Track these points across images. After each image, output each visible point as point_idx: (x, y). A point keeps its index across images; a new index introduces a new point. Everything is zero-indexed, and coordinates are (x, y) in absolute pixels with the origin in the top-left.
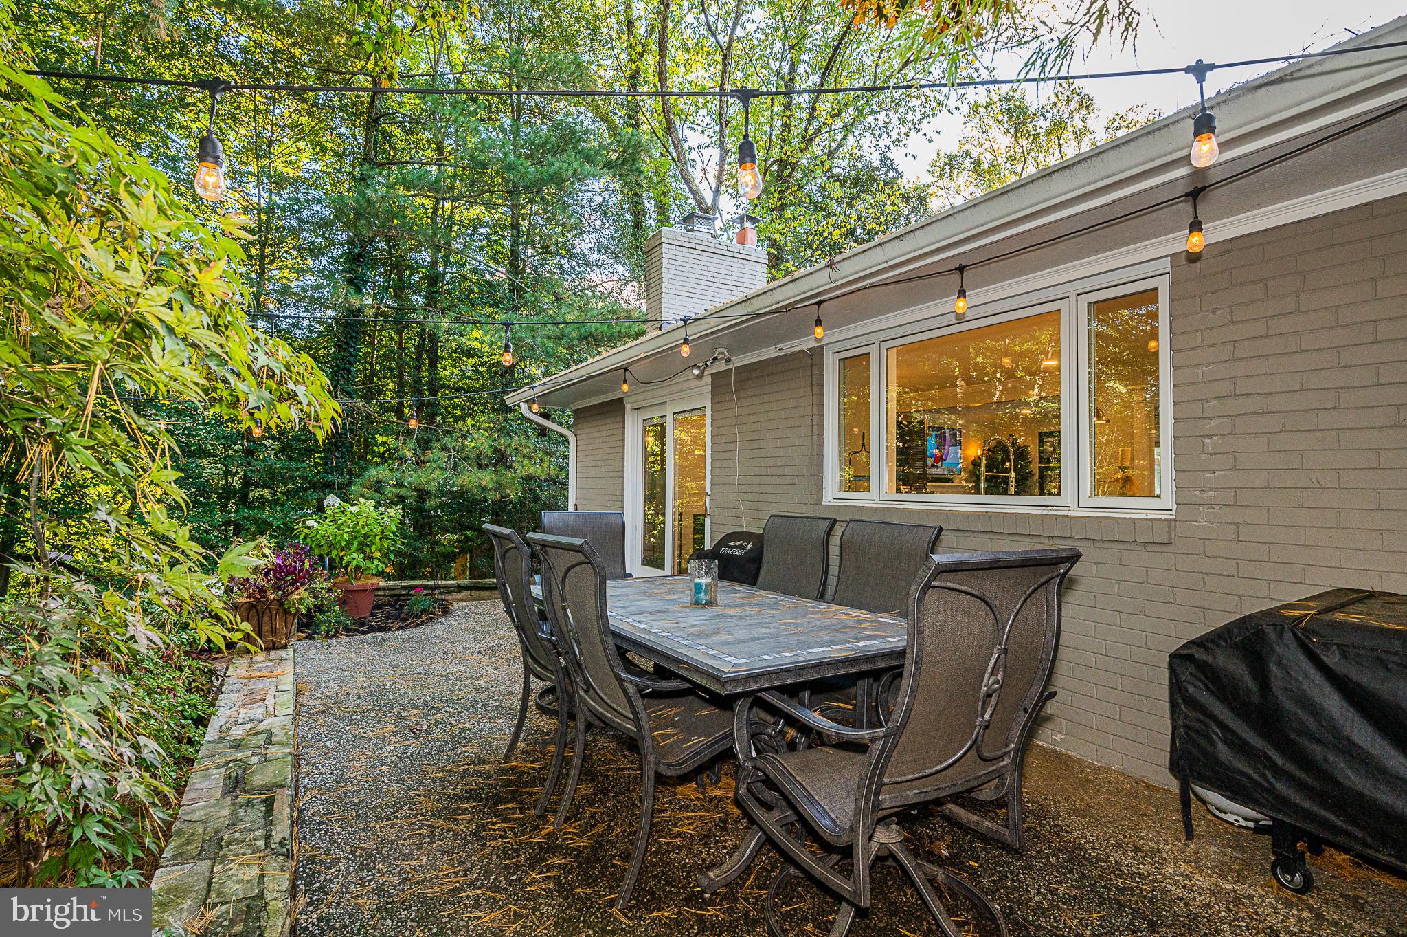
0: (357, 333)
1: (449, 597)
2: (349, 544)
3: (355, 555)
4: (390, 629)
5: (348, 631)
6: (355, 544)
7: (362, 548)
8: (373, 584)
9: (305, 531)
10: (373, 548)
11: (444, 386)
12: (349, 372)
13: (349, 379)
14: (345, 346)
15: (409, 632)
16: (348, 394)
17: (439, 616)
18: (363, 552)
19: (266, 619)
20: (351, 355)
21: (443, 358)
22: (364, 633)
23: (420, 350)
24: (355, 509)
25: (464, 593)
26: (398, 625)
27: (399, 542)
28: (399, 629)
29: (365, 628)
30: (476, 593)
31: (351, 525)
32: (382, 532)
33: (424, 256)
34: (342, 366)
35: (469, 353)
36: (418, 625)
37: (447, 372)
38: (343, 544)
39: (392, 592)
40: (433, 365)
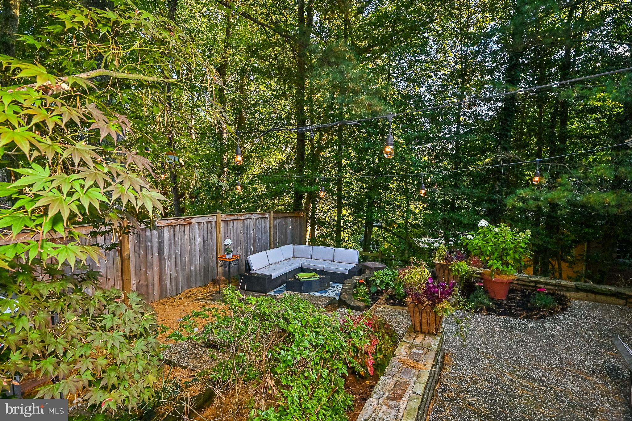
0: (512, 112)
1: (568, 294)
2: (492, 253)
3: (495, 261)
4: (518, 316)
5: (489, 311)
6: (496, 254)
7: (500, 257)
8: (508, 280)
9: (466, 241)
10: (508, 258)
11: (572, 136)
12: (507, 136)
13: (507, 140)
14: (505, 121)
15: (532, 324)
16: (506, 149)
17: (557, 312)
18: (502, 260)
19: (424, 315)
20: (508, 126)
21: (571, 118)
22: (500, 314)
23: (554, 115)
24: (496, 230)
25: (580, 294)
26: (524, 314)
27: (529, 254)
28: (525, 318)
29: (500, 311)
30: (592, 296)
31: (494, 241)
32: (515, 247)
33: (560, 53)
34: (503, 133)
35: (592, 110)
36: (540, 318)
37: (574, 125)
38: (488, 253)
39: (523, 283)
40: (564, 123)
